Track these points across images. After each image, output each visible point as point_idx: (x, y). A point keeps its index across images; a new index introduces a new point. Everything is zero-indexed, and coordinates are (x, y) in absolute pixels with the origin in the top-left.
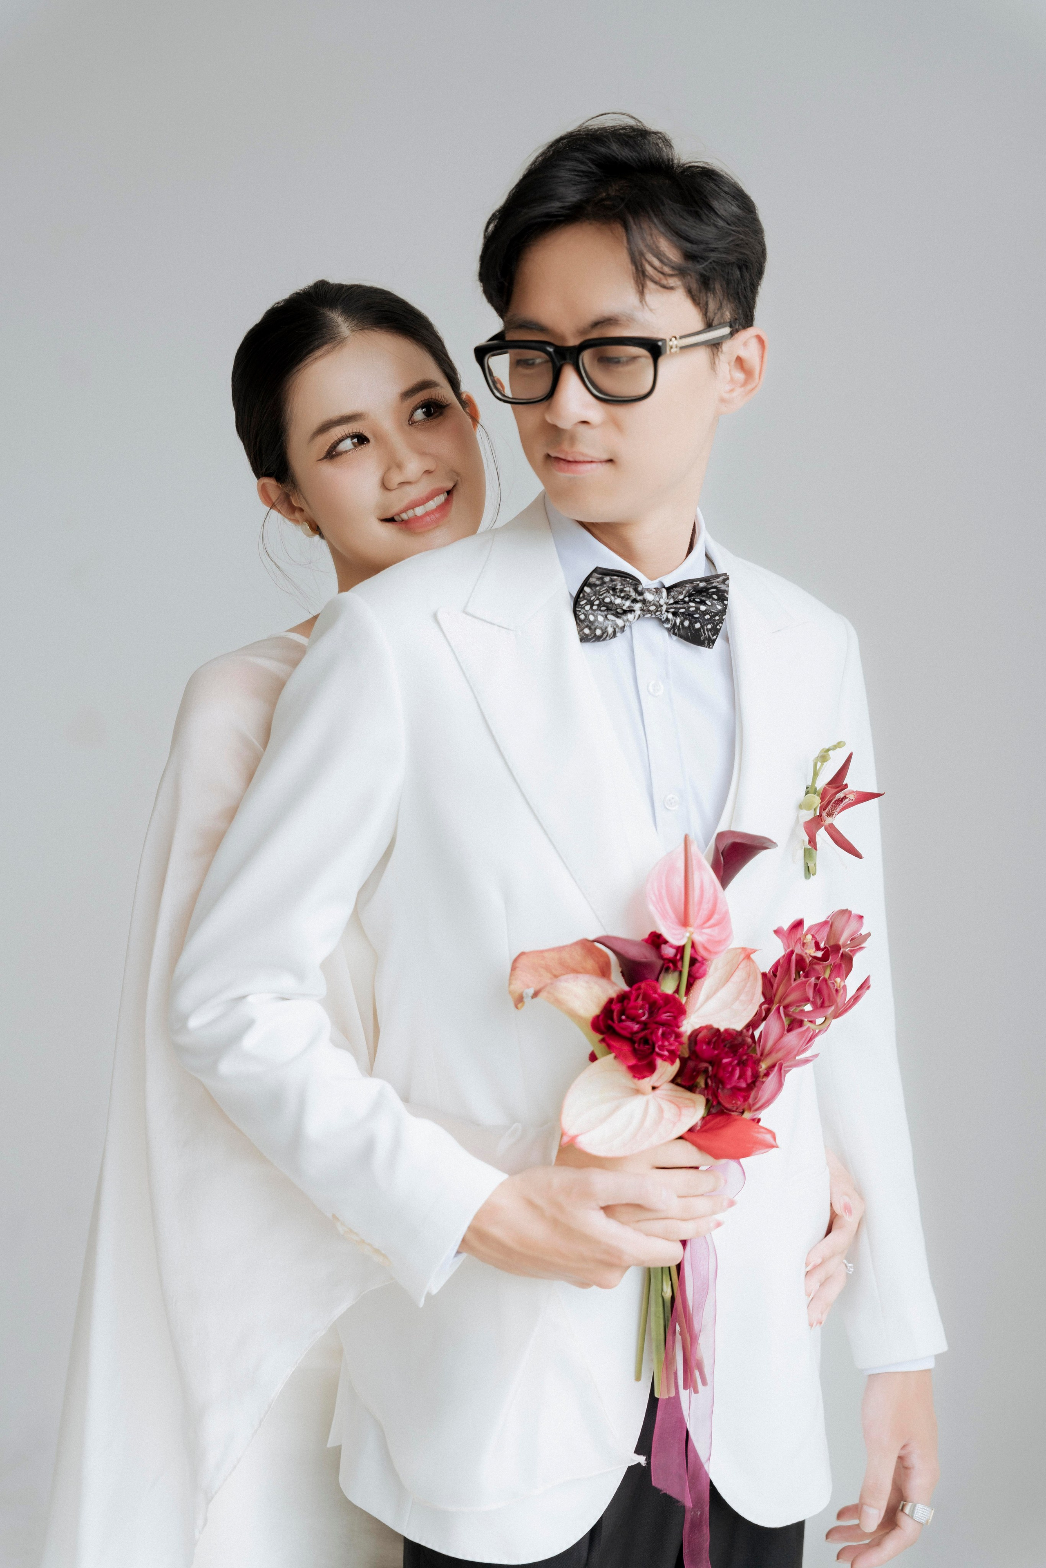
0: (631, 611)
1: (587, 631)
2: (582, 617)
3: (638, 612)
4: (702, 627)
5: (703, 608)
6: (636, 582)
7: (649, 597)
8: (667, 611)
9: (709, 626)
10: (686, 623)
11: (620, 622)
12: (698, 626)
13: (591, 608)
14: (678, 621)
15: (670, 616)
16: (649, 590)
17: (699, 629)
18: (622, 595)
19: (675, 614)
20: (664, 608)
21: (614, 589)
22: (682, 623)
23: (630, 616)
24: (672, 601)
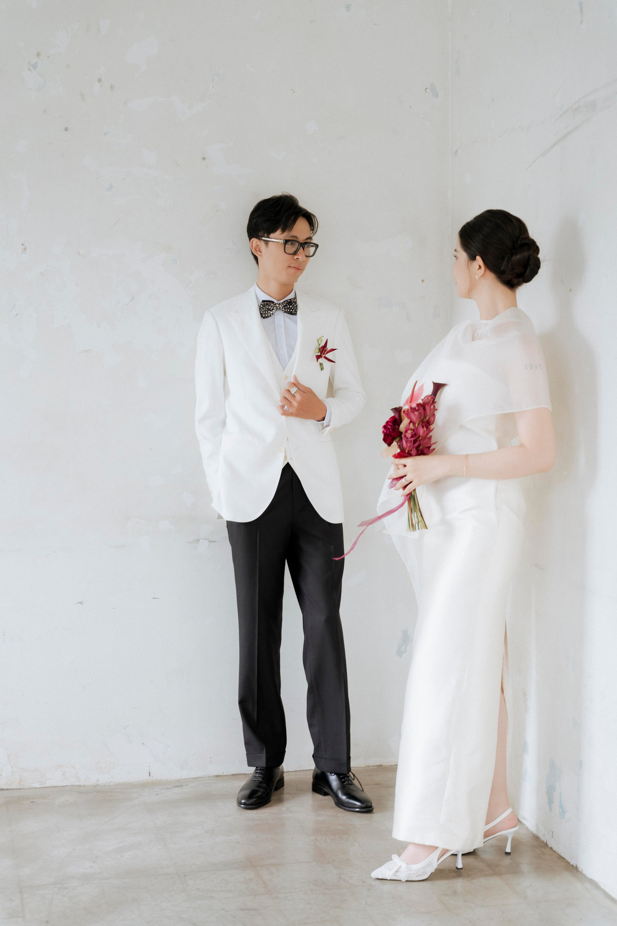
0: (273, 309)
1: (264, 316)
2: (262, 312)
3: (275, 309)
4: (292, 310)
5: (291, 306)
6: (273, 302)
7: (277, 305)
8: (282, 308)
9: (294, 310)
10: (289, 310)
11: (271, 313)
12: (291, 310)
13: (264, 310)
14: (286, 310)
15: (284, 309)
16: (277, 304)
17: (292, 311)
18: (271, 306)
19: (285, 309)
20: (281, 308)
21: (268, 304)
22: (287, 310)
23: (273, 311)
24: (283, 306)
